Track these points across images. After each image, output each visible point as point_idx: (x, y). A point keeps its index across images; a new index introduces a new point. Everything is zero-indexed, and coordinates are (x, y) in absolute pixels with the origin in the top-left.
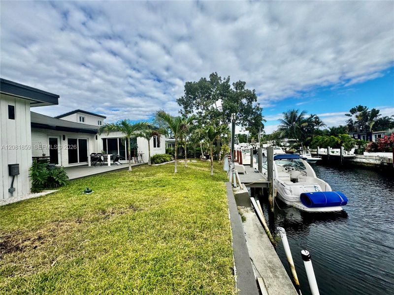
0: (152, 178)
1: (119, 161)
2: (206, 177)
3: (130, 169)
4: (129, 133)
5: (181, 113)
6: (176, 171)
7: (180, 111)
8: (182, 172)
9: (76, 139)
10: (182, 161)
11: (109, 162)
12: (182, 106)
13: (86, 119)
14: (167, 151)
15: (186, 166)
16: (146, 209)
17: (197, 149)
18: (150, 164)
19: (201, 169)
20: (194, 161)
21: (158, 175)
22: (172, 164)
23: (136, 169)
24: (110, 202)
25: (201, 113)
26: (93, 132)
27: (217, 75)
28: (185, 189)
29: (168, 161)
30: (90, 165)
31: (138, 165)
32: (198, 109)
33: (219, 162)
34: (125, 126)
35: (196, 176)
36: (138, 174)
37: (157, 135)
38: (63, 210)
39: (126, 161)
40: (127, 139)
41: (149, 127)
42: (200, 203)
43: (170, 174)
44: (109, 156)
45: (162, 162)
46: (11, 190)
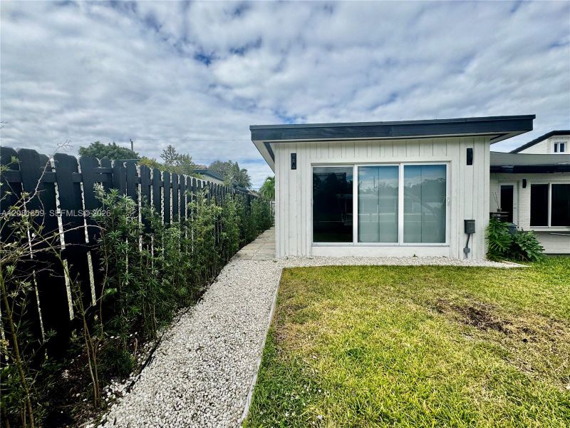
9: (547, 186)
13: (567, 146)
46: (467, 251)
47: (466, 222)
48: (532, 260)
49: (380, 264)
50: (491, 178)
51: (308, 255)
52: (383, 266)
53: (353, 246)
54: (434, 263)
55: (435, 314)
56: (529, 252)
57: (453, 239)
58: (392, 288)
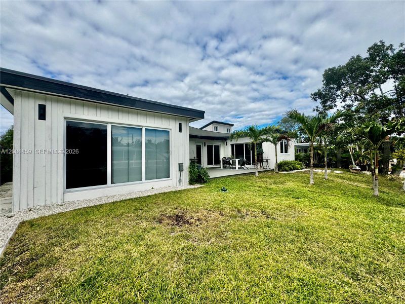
0: (281, 186)
1: (245, 165)
2: (364, 197)
3: (257, 174)
4: (256, 138)
5: (317, 110)
6: (312, 182)
7: (315, 108)
8: (320, 184)
9: (212, 146)
10: (319, 171)
11: (237, 166)
12: (319, 101)
13: (219, 129)
14: (297, 158)
15: (327, 177)
16: (280, 219)
17: (344, 155)
18: (277, 171)
19: (352, 183)
20: (339, 172)
21: (288, 184)
22: (304, 173)
23: (262, 175)
24: (243, 203)
25: (350, 106)
26: (224, 139)
27: (383, 45)
28: (330, 207)
29: (298, 169)
30: (222, 168)
31: (265, 171)
32: (344, 101)
33: (389, 177)
34: (252, 132)
35: (345, 192)
36: (265, 180)
37: (286, 139)
38: (209, 202)
39: (251, 166)
40: (253, 144)
41: (278, 131)
42: (361, 232)
43: (303, 185)
44: (237, 160)
45: (291, 170)
46: (180, 181)
47: (179, 164)
48: (205, 182)
49: (128, 198)
50: (190, 140)
51: (60, 202)
52: (129, 199)
53: (108, 187)
54: (163, 191)
55: (157, 225)
56: (205, 178)
57: (174, 174)
58: (133, 215)
